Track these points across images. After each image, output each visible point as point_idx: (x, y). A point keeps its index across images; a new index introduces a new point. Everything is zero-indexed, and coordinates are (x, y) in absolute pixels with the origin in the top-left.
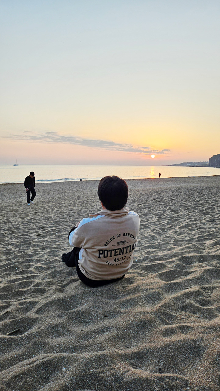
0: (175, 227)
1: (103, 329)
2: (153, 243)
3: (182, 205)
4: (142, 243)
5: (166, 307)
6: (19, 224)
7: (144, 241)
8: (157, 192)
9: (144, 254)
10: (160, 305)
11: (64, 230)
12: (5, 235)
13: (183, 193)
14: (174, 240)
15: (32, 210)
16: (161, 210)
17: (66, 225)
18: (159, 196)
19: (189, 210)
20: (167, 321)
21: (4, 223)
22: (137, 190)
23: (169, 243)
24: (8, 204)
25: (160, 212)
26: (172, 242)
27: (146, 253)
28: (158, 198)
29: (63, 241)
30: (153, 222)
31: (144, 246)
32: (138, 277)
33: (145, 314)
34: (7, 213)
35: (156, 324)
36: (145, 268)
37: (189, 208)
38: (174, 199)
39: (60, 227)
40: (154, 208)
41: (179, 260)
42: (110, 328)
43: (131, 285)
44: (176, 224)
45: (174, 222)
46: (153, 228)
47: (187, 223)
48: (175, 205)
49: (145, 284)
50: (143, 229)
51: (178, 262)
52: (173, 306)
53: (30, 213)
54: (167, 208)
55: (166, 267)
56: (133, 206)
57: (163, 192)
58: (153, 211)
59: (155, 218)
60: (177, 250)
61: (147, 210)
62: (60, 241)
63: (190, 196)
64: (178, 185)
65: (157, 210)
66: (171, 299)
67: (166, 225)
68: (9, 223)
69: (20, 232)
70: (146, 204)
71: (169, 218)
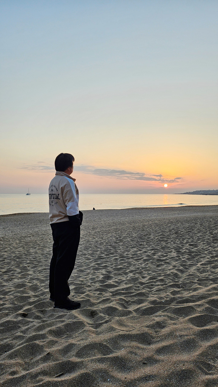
0: (196, 263)
1: (145, 378)
2: (176, 282)
3: (200, 237)
4: (166, 282)
5: (203, 356)
6: (40, 257)
7: (167, 279)
8: (172, 222)
9: (169, 294)
10: (197, 354)
11: (84, 264)
12: (28, 268)
13: (199, 223)
14: (198, 279)
15: (50, 241)
16: (178, 243)
17: (86, 258)
18: (174, 227)
19: (208, 244)
20: (206, 370)
21: (25, 255)
22: (151, 221)
23: (193, 282)
24: (26, 235)
25: (179, 245)
26: (196, 281)
27: (171, 292)
28: (173, 229)
29: (86, 277)
30: (172, 258)
31: (168, 285)
32: (169, 321)
33: (184, 363)
34: (27, 244)
35: (197, 374)
36: (174, 311)
37: (208, 242)
38: (190, 230)
39: (80, 261)
40: (172, 241)
41: (208, 303)
42: (152, 377)
43: (163, 330)
44: (197, 260)
45: (194, 258)
46: (174, 263)
47: (208, 260)
48: (193, 238)
49: (178, 330)
50: (164, 264)
51: (208, 306)
52: (210, 355)
53: (48, 245)
54: (185, 241)
55: (196, 310)
56: (149, 238)
57: (178, 223)
58: (171, 244)
59: (174, 252)
60: (203, 290)
61: (165, 243)
62: (82, 276)
63: (207, 228)
64: (192, 215)
65: (174, 243)
66: (208, 348)
67: (187, 260)
68: (30, 255)
69: (42, 266)
70: (162, 236)
71: (188, 252)
